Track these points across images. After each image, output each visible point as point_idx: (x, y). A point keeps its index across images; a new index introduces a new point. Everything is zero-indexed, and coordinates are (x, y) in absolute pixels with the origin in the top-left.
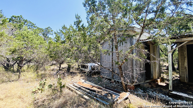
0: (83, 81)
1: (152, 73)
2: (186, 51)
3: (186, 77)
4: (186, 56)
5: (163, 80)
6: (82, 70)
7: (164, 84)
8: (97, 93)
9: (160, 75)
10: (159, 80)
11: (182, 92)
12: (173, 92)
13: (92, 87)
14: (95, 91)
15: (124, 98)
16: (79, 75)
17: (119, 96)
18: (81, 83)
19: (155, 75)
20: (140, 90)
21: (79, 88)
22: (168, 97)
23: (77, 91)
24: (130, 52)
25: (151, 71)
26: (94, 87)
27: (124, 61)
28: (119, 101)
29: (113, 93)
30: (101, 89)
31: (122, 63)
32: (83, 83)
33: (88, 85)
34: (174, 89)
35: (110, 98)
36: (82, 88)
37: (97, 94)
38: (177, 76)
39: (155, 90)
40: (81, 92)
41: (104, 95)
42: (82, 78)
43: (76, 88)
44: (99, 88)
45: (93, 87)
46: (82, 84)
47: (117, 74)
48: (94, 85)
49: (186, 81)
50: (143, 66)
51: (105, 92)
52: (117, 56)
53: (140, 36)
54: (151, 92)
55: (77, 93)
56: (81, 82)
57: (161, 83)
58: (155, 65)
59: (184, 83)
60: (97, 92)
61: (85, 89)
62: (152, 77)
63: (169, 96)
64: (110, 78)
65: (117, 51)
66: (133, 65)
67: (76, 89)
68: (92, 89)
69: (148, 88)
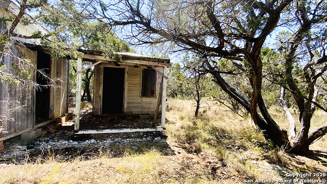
1: (51, 108)
2: (103, 74)
3: (100, 108)
4: (102, 81)
5: (70, 117)
7: (70, 124)
9: (67, 110)
10: (63, 119)
11: (93, 129)
12: (80, 132)
19: (58, 108)
20: (19, 147)
22: (71, 141)
25: (49, 105)
34: (81, 129)
38: (89, 108)
49: (99, 113)
54: (44, 143)
57: (68, 123)
58: (59, 94)
59: (97, 116)
62: (50, 116)
69: (40, 137)
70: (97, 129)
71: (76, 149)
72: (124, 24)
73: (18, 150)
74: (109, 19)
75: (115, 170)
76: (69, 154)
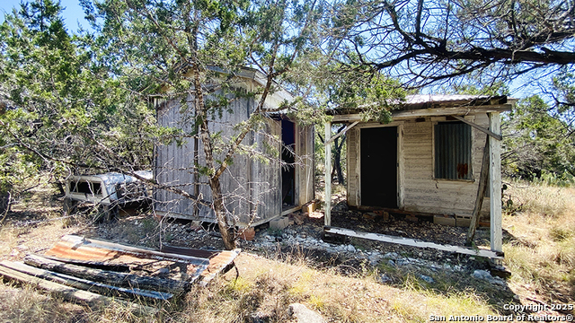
0: (79, 239)
1: (297, 191)
2: (359, 141)
3: (358, 196)
4: (359, 151)
5: (318, 205)
6: (74, 202)
7: (319, 215)
8: (133, 272)
9: (314, 194)
10: (310, 207)
11: (349, 228)
12: (333, 231)
13: (116, 257)
14: (124, 268)
15: (221, 269)
16: (59, 222)
17: (206, 266)
18: (66, 248)
19: (303, 195)
20: (268, 237)
21: (57, 270)
22: (321, 241)
23: (44, 284)
24: (239, 139)
25: (294, 187)
26: (124, 254)
27: (224, 164)
28: (207, 279)
29: (190, 261)
30: (149, 256)
31: (219, 171)
32: (74, 249)
33: (98, 251)
34: (333, 224)
35: (177, 277)
36: (67, 266)
37: (133, 276)
38: (341, 194)
39: (299, 232)
40: (66, 281)
41: (157, 272)
42: (74, 229)
43: (41, 272)
44: (142, 256)
45: (120, 253)
46: (71, 254)
47: (203, 201)
48: (122, 247)
49: (357, 204)
50: (277, 177)
51: (163, 262)
52: (207, 148)
53: (264, 98)
54: (292, 237)
55: (43, 291)
56: (66, 244)
57: (315, 213)
58: (304, 173)
59: (353, 208)
60: (134, 269)
61: (82, 269)
62: (296, 200)
63: (326, 239)
64: (189, 218)
65: (205, 135)
66: (251, 174)
67: (41, 277)
68: (117, 262)
69: (287, 228)
70: (355, 229)
71: (328, 255)
72: (394, 62)
73: (267, 241)
74: (369, 64)
75: (389, 308)
76: (321, 259)
